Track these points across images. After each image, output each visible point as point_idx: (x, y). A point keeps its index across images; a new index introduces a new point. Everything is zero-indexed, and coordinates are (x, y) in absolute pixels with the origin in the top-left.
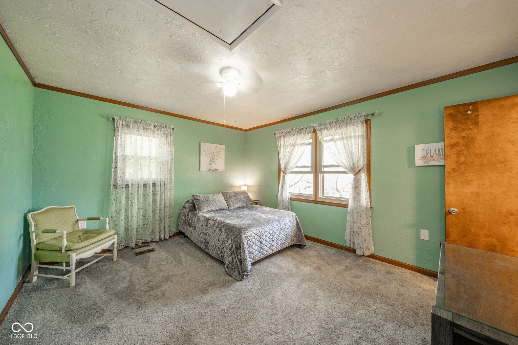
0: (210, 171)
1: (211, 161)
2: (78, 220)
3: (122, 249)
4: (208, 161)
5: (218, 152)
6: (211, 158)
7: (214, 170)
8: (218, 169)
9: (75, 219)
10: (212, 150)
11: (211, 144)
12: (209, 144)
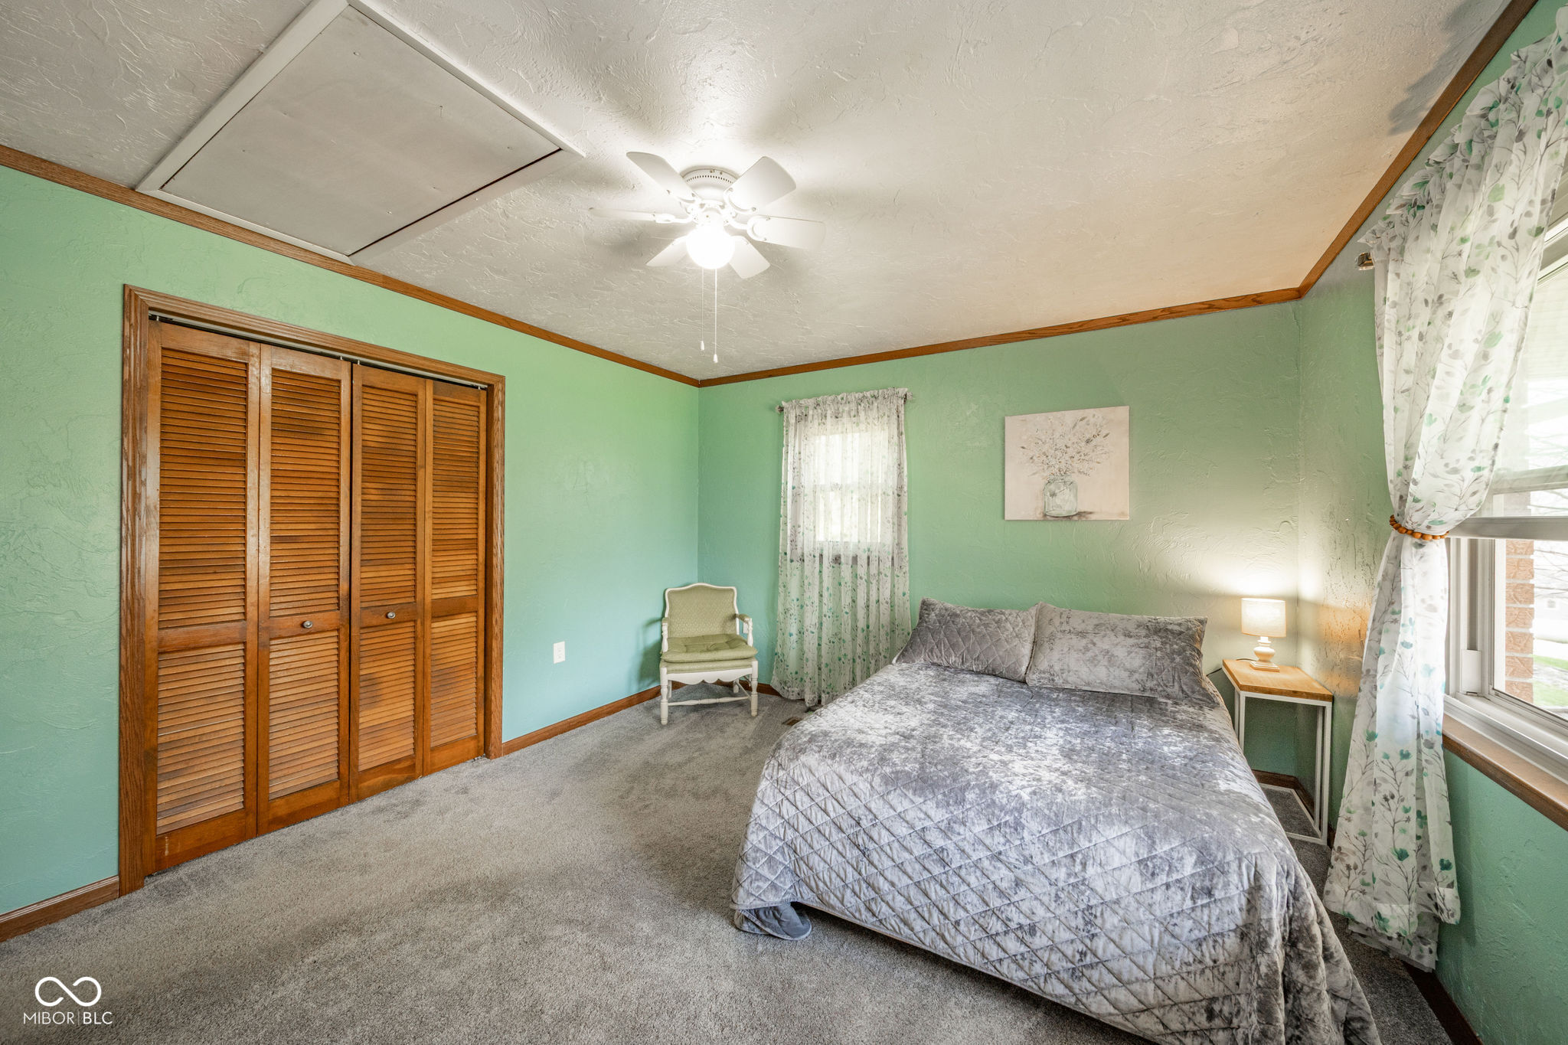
0: (1048, 520)
1: (1054, 480)
2: (734, 617)
3: (792, 701)
4: (1039, 481)
5: (1088, 441)
6: (1055, 470)
7: (1068, 517)
8: (1091, 513)
9: (730, 612)
10: (1057, 435)
11: (1051, 416)
12: (1040, 418)
